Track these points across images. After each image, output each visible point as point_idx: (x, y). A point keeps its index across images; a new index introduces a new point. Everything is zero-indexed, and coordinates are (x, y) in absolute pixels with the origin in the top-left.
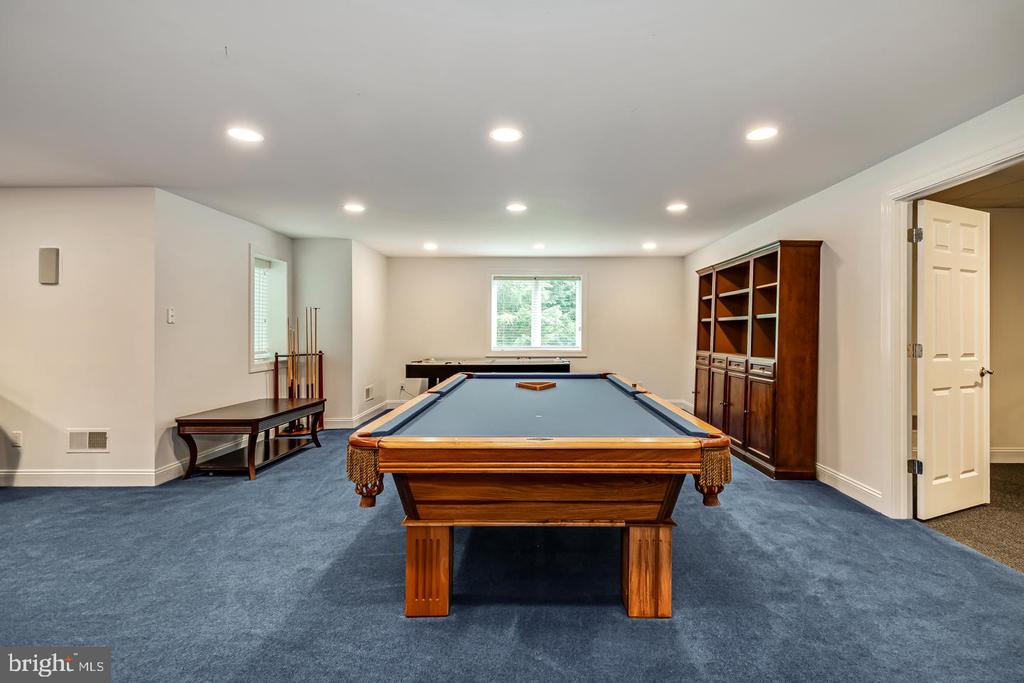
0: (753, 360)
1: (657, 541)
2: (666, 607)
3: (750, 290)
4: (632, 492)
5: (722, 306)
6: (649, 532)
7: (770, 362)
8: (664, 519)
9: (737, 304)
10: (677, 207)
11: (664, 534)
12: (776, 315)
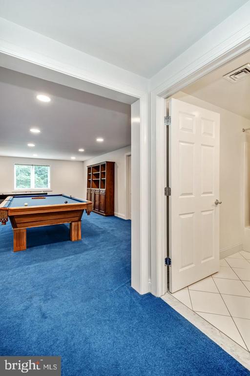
0: (101, 189)
1: (78, 225)
2: (80, 238)
3: (100, 172)
4: (73, 215)
5: (94, 176)
6: (76, 223)
7: (104, 190)
8: (80, 220)
9: (97, 176)
10: (81, 150)
11: (79, 223)
12: (105, 179)
